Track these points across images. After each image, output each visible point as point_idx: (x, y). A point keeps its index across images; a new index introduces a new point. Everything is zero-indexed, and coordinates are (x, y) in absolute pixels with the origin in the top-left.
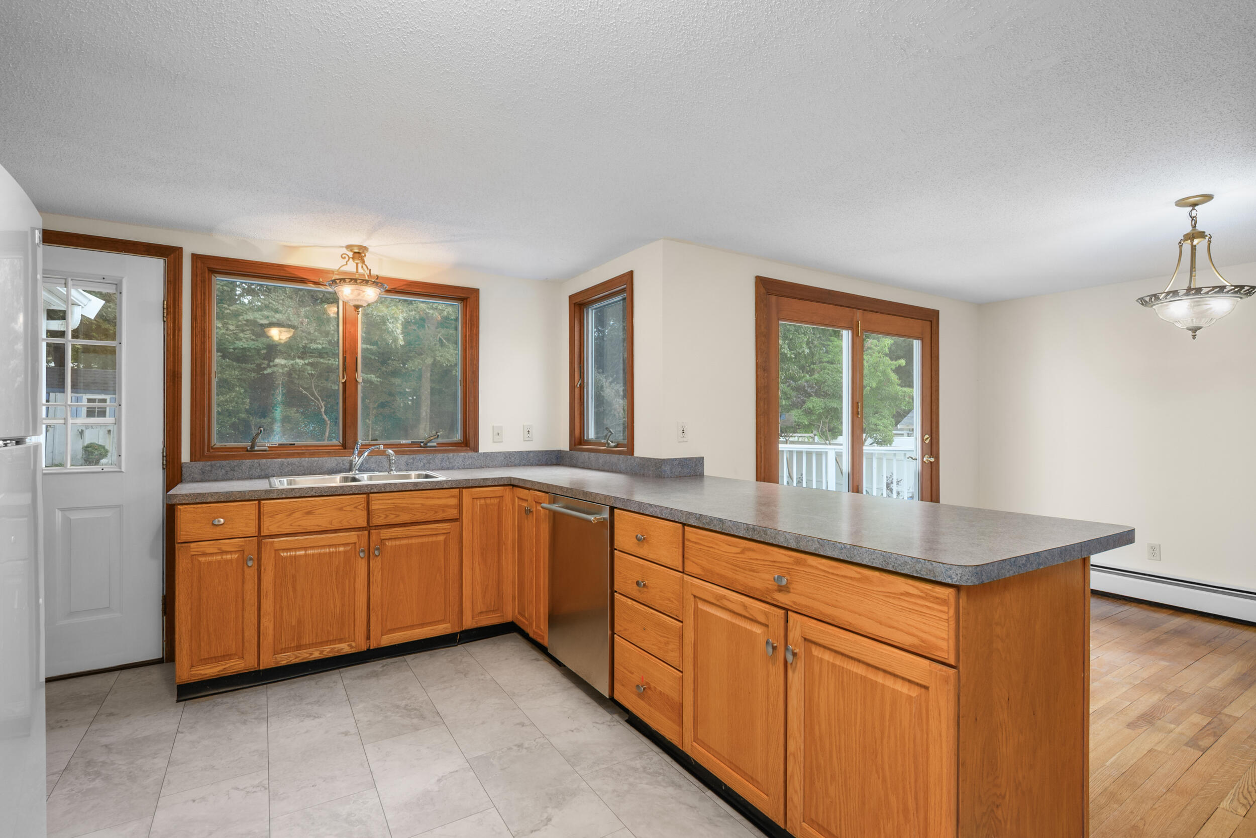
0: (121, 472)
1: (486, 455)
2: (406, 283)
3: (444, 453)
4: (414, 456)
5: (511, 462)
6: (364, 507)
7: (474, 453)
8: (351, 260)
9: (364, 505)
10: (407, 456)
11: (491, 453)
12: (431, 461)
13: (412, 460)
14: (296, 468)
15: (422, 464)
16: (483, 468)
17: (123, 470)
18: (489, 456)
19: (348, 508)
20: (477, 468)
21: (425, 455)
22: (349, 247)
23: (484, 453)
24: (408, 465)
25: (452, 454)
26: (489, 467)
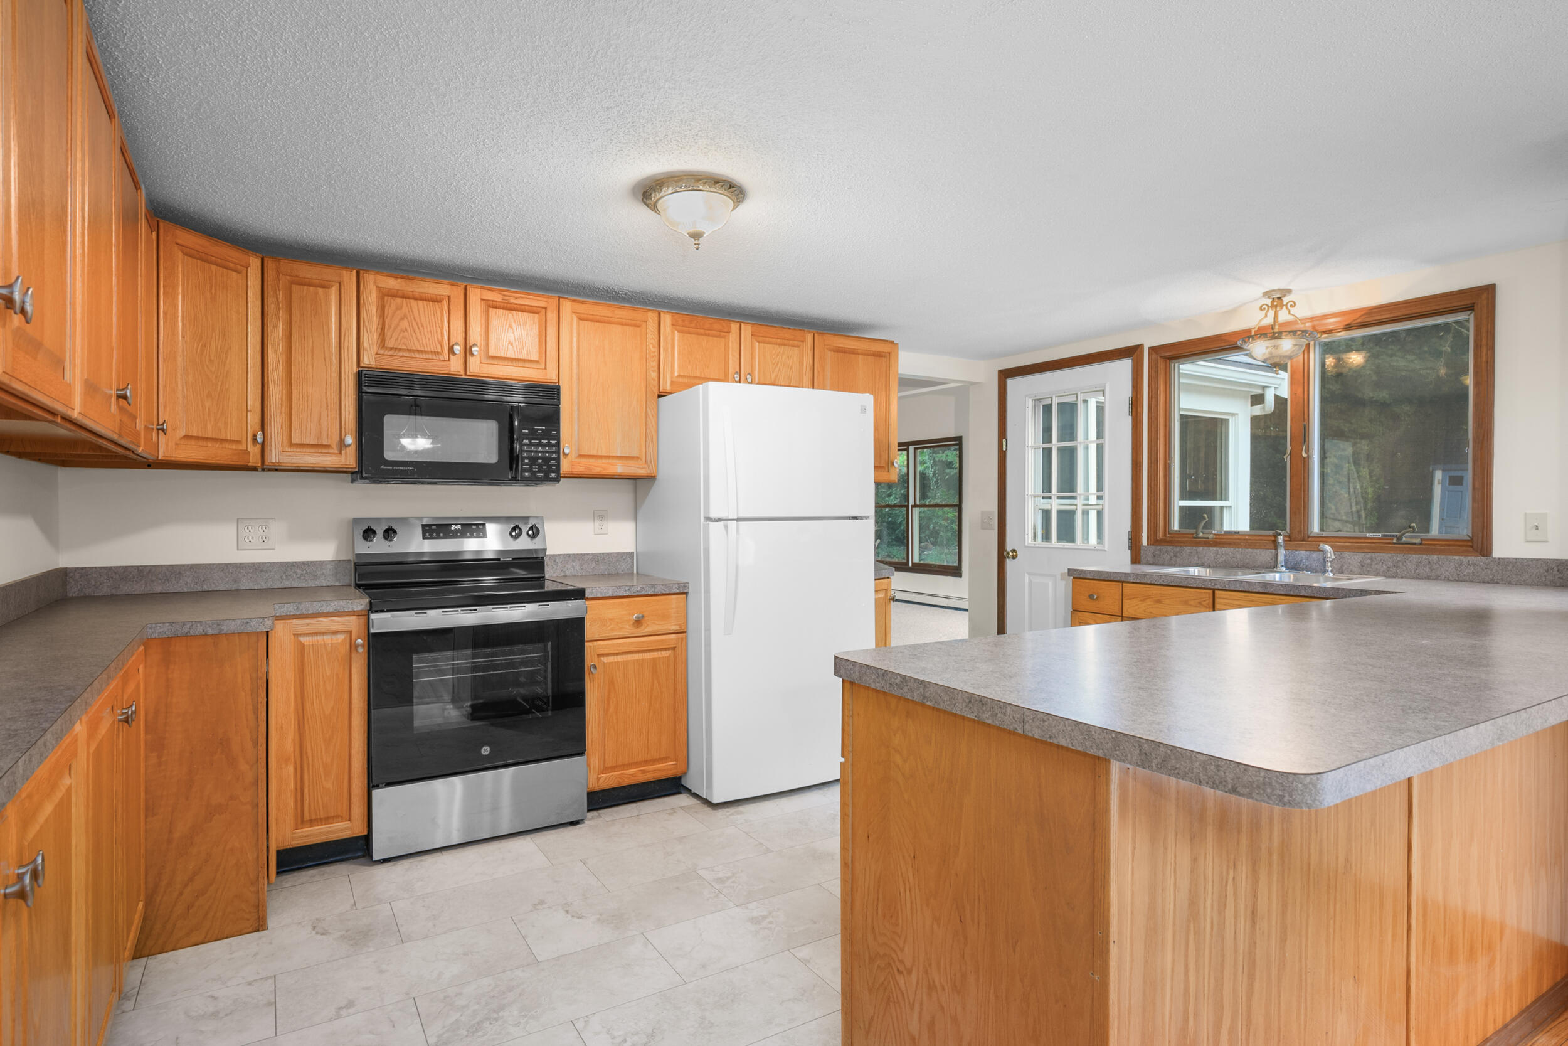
0: (1105, 550)
1: (1504, 562)
2: (1363, 313)
3: (1423, 554)
4: (1373, 555)
5: (1561, 578)
6: (1208, 604)
7: (1482, 558)
8: (1270, 309)
9: (1208, 602)
10: (1363, 554)
11: (1516, 559)
12: (1400, 564)
13: (1369, 561)
14: (1229, 558)
15: (1385, 567)
16: (1497, 583)
17: (1106, 549)
18: (1511, 566)
19: (1192, 603)
20: (1484, 582)
21: (1390, 555)
22: (1267, 294)
23: (1499, 558)
24: (1363, 566)
25: (1436, 557)
26: (1510, 583)
